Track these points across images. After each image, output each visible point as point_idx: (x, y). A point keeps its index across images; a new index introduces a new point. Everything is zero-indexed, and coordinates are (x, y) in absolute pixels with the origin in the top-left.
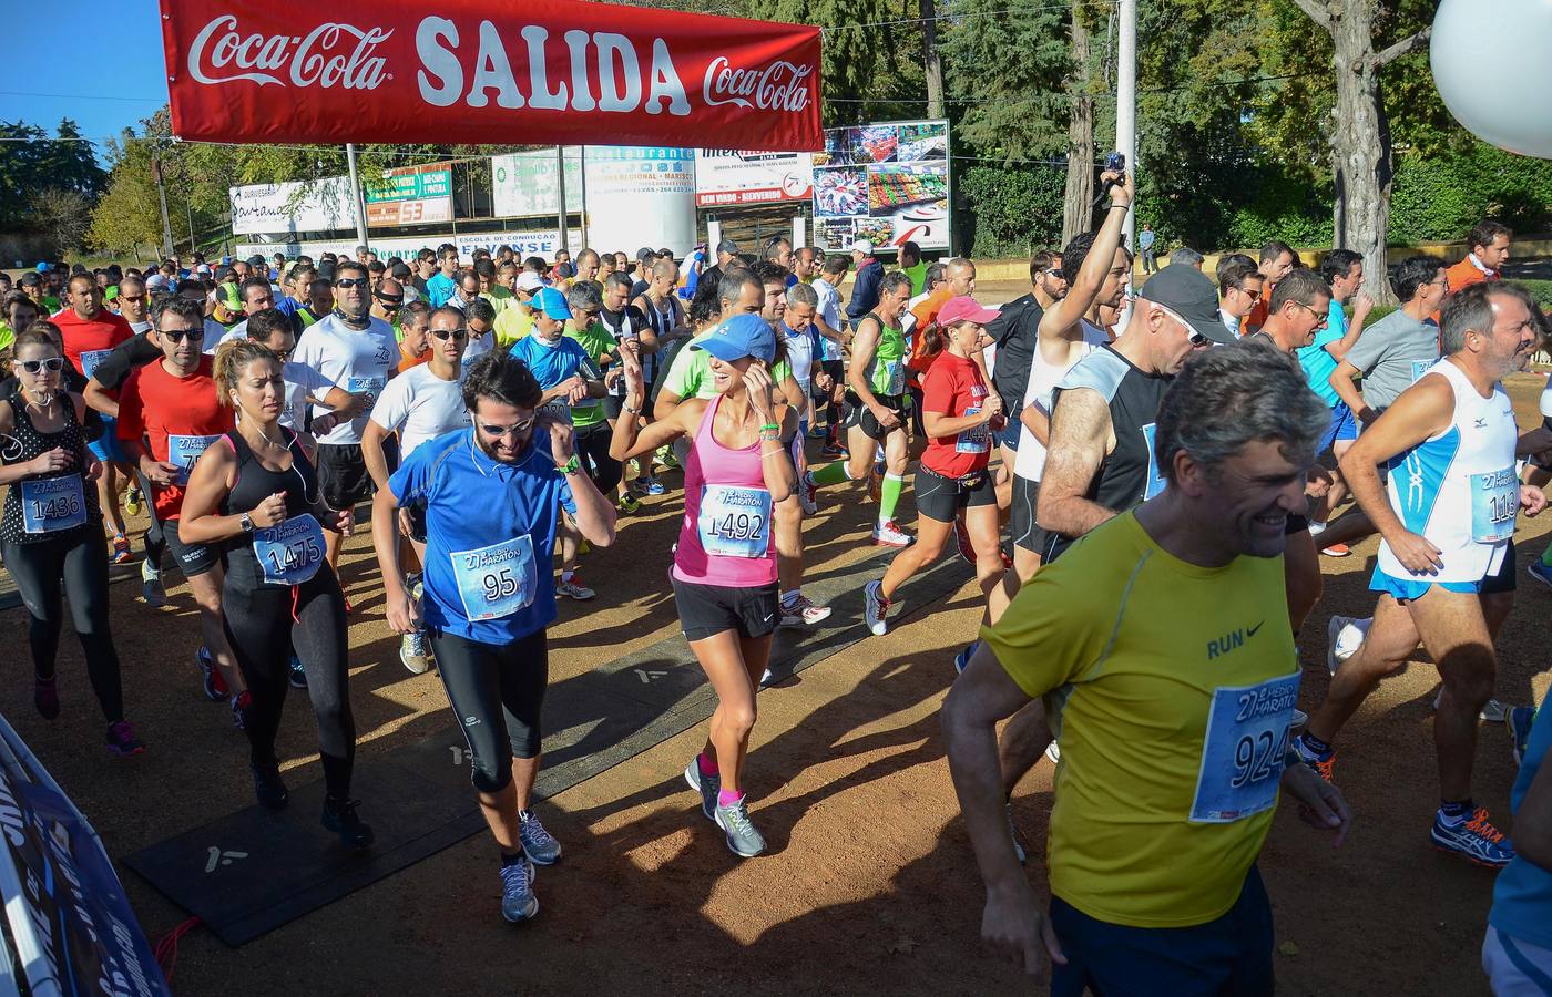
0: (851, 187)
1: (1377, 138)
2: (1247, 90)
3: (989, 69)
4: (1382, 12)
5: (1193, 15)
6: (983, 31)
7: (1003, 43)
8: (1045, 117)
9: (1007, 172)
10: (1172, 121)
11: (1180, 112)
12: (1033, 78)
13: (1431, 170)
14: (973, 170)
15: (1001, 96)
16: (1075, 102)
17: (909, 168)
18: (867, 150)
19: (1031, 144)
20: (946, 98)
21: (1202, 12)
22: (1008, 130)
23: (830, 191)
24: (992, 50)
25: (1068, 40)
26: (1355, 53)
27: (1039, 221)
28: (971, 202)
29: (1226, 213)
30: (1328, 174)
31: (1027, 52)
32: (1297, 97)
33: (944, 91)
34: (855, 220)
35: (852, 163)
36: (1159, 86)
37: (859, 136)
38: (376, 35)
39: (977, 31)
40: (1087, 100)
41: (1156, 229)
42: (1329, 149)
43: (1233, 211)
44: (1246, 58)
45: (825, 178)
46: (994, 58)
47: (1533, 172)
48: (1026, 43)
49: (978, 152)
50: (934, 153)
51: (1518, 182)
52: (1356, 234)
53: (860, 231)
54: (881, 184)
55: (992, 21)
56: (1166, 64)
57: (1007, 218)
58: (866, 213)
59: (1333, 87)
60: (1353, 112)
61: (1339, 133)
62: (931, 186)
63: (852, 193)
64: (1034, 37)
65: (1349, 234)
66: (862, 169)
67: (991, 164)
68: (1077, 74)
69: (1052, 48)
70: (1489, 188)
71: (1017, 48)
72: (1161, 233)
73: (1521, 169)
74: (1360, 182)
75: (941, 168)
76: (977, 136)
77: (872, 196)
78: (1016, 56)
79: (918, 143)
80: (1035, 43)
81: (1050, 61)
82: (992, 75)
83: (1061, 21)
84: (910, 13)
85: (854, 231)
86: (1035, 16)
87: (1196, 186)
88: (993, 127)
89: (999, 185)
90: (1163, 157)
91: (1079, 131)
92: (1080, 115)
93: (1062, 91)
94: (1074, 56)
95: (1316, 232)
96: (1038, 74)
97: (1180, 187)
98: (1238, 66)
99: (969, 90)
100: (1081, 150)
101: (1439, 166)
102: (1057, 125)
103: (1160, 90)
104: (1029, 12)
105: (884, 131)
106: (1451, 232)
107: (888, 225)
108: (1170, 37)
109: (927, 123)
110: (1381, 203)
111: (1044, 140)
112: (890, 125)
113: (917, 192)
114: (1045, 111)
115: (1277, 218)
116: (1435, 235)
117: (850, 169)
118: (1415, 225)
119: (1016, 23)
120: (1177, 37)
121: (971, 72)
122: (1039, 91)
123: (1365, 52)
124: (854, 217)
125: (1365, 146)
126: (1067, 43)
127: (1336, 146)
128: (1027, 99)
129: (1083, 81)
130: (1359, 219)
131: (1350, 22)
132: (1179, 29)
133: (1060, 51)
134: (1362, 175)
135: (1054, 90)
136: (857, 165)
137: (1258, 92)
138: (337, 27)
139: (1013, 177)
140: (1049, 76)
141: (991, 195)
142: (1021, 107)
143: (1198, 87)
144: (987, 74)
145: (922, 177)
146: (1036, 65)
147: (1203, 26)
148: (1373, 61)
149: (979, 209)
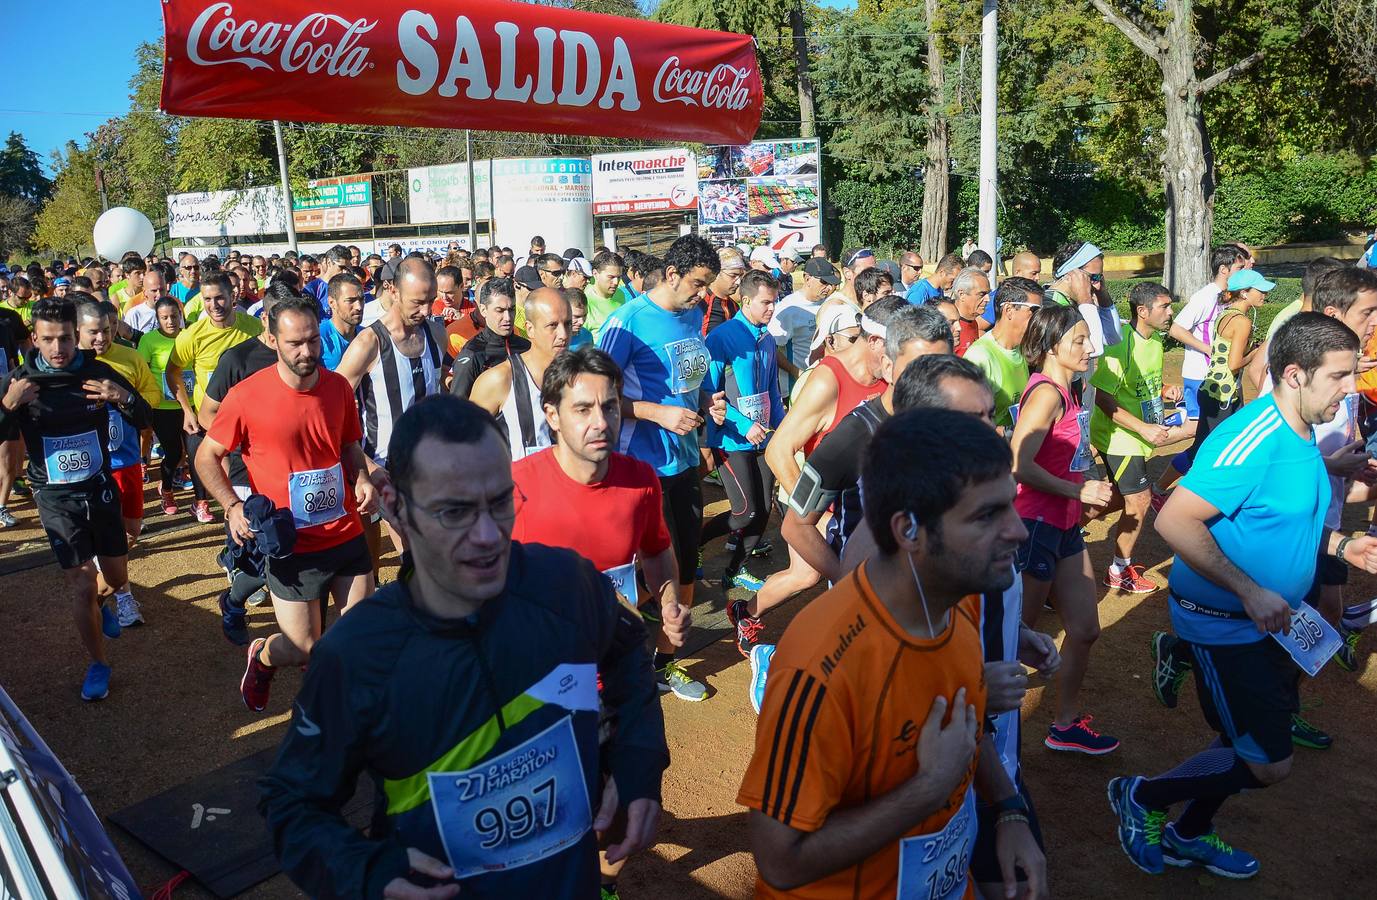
0: (733, 197)
1: (1201, 156)
2: (1083, 113)
3: (855, 94)
4: (1205, 46)
5: (1039, 48)
6: (850, 61)
7: (867, 71)
8: (905, 136)
9: (872, 185)
10: (1018, 140)
11: (1024, 132)
12: (894, 102)
13: (1242, 184)
14: (840, 183)
15: (866, 117)
16: (931, 123)
17: (784, 181)
18: (747, 165)
19: (893, 160)
20: (817, 119)
21: (1047, 45)
22: (873, 148)
23: (714, 201)
24: (858, 77)
25: (924, 68)
26: (1181, 82)
27: (900, 228)
28: (839, 212)
29: (1066, 221)
30: (1159, 186)
31: (889, 79)
32: (1129, 119)
33: (815, 114)
34: (736, 227)
35: (732, 177)
36: (1008, 109)
37: (739, 153)
38: (361, 25)
39: (845, 60)
40: (942, 121)
41: (1004, 235)
42: (1159, 166)
43: (1072, 221)
44: (1084, 85)
45: (709, 190)
46: (859, 83)
47: (1329, 187)
48: (888, 71)
49: (846, 167)
50: (807, 169)
51: (1316, 196)
52: (1185, 240)
53: (741, 237)
54: (759, 195)
55: (858, 51)
56: (1014, 90)
57: (871, 226)
58: (745, 221)
59: (1163, 112)
60: (1180, 133)
61: (1169, 150)
62: (803, 197)
63: (734, 203)
64: (895, 66)
65: (1179, 239)
66: (742, 181)
67: (857, 178)
68: (932, 99)
69: (910, 76)
70: (1293, 201)
71: (879, 75)
72: (1008, 239)
73: (1318, 184)
74: (1187, 194)
75: (813, 181)
76: (844, 153)
77: (752, 206)
78: (880, 82)
79: (792, 159)
80: (896, 71)
81: (909, 87)
82: (858, 99)
83: (919, 52)
84: (783, 44)
85: (735, 237)
86: (895, 48)
87: (1039, 197)
88: (859, 145)
89: (864, 197)
90: (1010, 172)
91: (935, 148)
92: (936, 134)
93: (920, 113)
94: (931, 83)
95: (1144, 238)
96: (898, 99)
97: (1024, 198)
98: (1079, 94)
99: (837, 112)
100: (938, 165)
101: (1249, 181)
102: (915, 143)
103: (1009, 113)
104: (891, 45)
105: (762, 148)
106: (1260, 238)
107: (766, 232)
108: (1018, 66)
109: (800, 141)
110: (1206, 213)
111: (905, 156)
112: (768, 143)
113: (791, 202)
114: (905, 130)
115: (1109, 225)
116: (1247, 241)
117: (733, 182)
118: (1230, 232)
119: (879, 54)
120: (1023, 68)
121: (839, 97)
122: (900, 114)
123: (1189, 81)
124: (735, 225)
125: (1191, 163)
126: (923, 72)
127: (1167, 162)
128: (887, 122)
129: (938, 104)
130: (1188, 227)
131: (1175, 54)
132: (1024, 60)
133: (918, 78)
134: (1190, 188)
135: (913, 112)
136: (737, 179)
137: (1092, 115)
138: (325, 17)
139: (877, 189)
140: (909, 100)
141: (857, 205)
142: (883, 128)
143: (1044, 111)
144: (853, 98)
145: (795, 189)
146: (897, 91)
147: (1047, 57)
148: (1196, 89)
149: (846, 218)
